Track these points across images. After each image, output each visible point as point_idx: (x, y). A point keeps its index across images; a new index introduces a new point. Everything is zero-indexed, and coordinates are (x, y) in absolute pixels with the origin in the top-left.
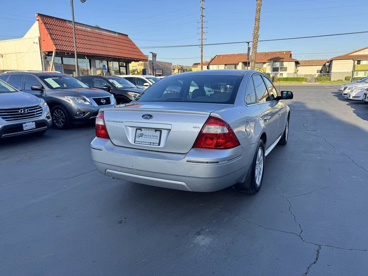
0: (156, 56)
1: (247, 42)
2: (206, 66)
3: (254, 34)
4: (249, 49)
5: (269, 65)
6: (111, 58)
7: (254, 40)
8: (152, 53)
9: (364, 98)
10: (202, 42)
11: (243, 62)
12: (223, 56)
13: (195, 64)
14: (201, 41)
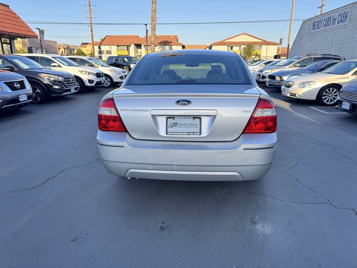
0: (44, 32)
1: (145, 24)
2: (98, 46)
3: (152, 16)
4: (147, 31)
5: (159, 48)
7: (153, 23)
8: (39, 29)
9: (258, 78)
10: (91, 21)
11: (134, 44)
12: (115, 37)
13: (83, 44)
14: (90, 19)
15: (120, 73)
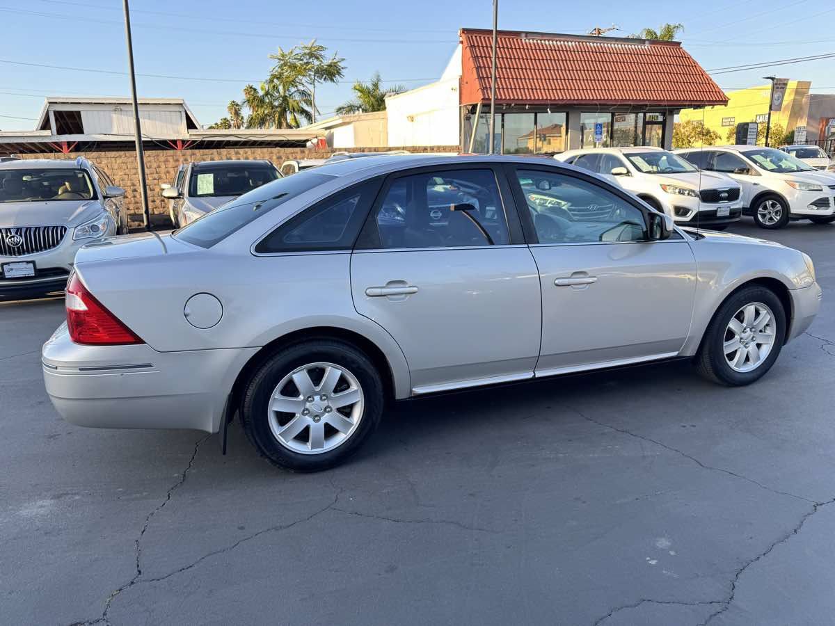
0: (785, 84)
6: (615, 105)
8: (773, 79)
15: (821, 190)
